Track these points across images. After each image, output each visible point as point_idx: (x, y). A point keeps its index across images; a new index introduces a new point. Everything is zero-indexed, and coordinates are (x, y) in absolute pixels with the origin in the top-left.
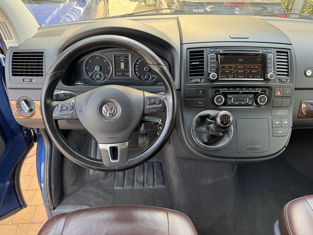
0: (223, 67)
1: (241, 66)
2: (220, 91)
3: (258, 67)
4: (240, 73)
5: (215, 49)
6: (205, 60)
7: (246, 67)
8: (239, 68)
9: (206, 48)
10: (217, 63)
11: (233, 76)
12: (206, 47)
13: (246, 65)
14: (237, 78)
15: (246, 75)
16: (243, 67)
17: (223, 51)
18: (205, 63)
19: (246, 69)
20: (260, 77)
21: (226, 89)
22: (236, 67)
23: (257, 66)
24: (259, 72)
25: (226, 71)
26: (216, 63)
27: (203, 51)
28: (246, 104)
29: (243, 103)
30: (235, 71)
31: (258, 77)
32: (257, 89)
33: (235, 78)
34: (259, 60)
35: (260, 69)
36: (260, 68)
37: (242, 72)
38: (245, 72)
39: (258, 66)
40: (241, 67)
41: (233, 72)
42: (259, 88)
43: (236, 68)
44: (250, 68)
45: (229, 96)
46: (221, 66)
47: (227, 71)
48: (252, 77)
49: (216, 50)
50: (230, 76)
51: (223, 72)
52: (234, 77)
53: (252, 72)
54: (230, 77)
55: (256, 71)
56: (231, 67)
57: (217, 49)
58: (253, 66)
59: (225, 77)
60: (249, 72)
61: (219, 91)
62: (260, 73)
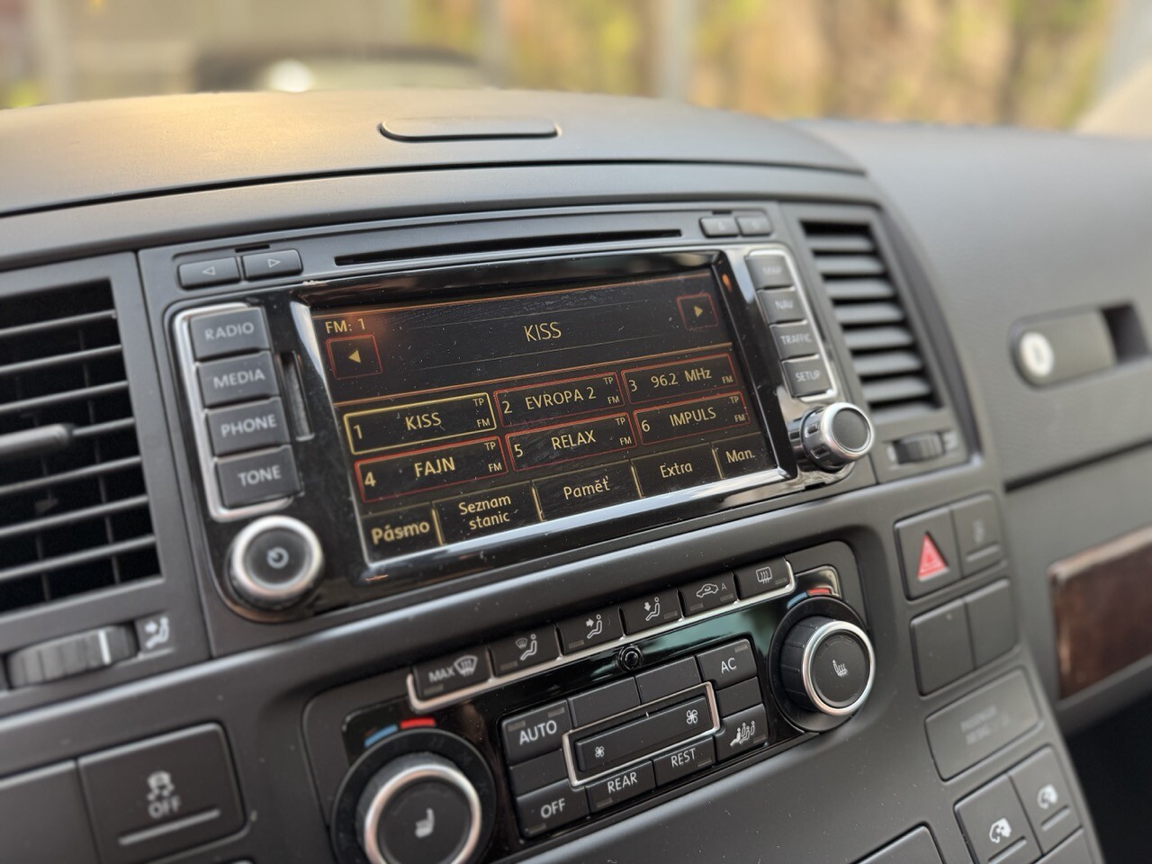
0: (381, 431)
1: (561, 389)
2: (407, 703)
3: (706, 374)
4: (564, 453)
5: (241, 249)
6: (140, 381)
7: (612, 390)
8: (546, 411)
9: (130, 256)
10: (298, 399)
11: (506, 500)
12: (134, 246)
13: (599, 370)
14: (550, 515)
15: (626, 468)
16: (578, 396)
17: (341, 261)
18: (147, 418)
19: (616, 409)
20: (748, 454)
21: (466, 665)
22: (517, 402)
23: (697, 366)
24: (726, 410)
25: (423, 459)
26: (285, 395)
27: (100, 294)
28: (709, 762)
29: (679, 756)
30: (513, 442)
31: (733, 457)
32: (764, 574)
33: (532, 519)
34: (698, 312)
35: (730, 388)
36: (730, 380)
37: (581, 440)
38: (607, 435)
39: (706, 366)
40: (566, 397)
41: (495, 456)
42: (777, 563)
43: (520, 414)
44: (647, 393)
45: (526, 732)
46: (353, 421)
47: (433, 458)
48: (688, 468)
49: (254, 261)
50: (481, 505)
51: (394, 478)
52: (523, 515)
53: (676, 420)
54: (483, 514)
55: (704, 406)
56: (460, 417)
57: (264, 246)
58: (666, 373)
59: (422, 528)
60: (645, 427)
61: (400, 711)
62: (742, 418)
